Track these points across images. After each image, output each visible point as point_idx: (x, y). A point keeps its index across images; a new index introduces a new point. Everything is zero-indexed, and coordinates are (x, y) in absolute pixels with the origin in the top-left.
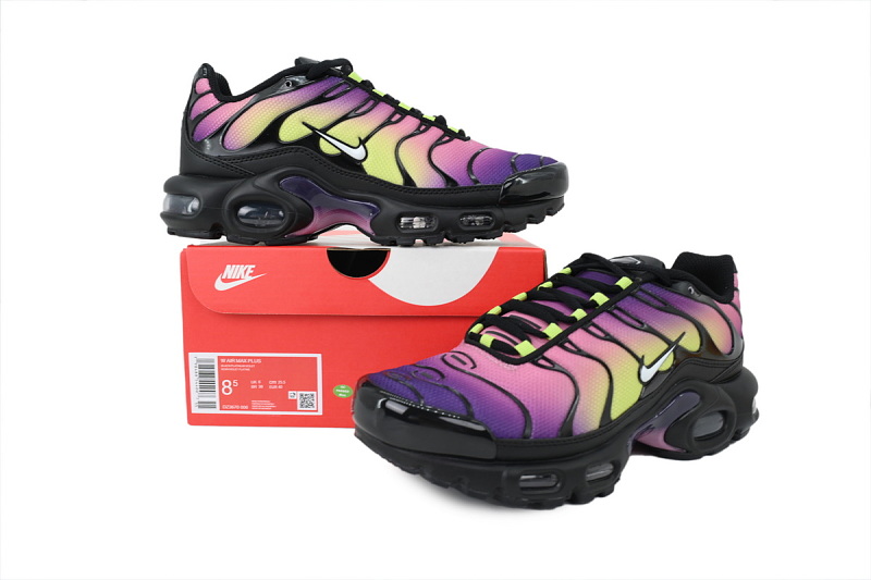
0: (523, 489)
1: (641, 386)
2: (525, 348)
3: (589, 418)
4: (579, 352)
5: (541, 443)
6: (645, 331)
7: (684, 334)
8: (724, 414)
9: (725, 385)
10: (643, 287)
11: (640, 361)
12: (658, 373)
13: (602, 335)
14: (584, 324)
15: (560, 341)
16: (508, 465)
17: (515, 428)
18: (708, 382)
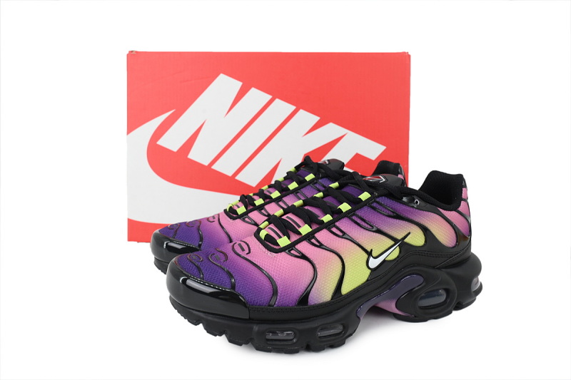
0: (268, 340)
1: (369, 271)
2: (284, 242)
3: (323, 293)
4: (320, 246)
5: (283, 309)
6: (373, 231)
7: (409, 233)
8: (447, 291)
9: (449, 270)
10: (377, 200)
11: (369, 254)
12: (384, 261)
13: (340, 234)
14: (328, 226)
15: (309, 237)
16: (258, 324)
17: (264, 298)
18: (434, 267)
